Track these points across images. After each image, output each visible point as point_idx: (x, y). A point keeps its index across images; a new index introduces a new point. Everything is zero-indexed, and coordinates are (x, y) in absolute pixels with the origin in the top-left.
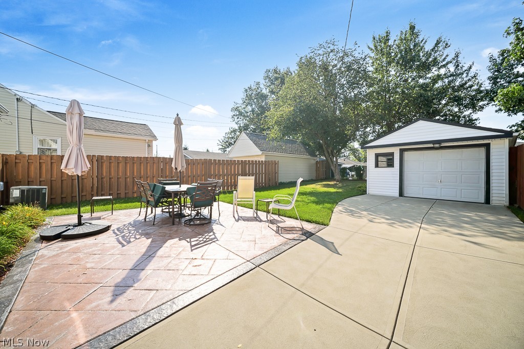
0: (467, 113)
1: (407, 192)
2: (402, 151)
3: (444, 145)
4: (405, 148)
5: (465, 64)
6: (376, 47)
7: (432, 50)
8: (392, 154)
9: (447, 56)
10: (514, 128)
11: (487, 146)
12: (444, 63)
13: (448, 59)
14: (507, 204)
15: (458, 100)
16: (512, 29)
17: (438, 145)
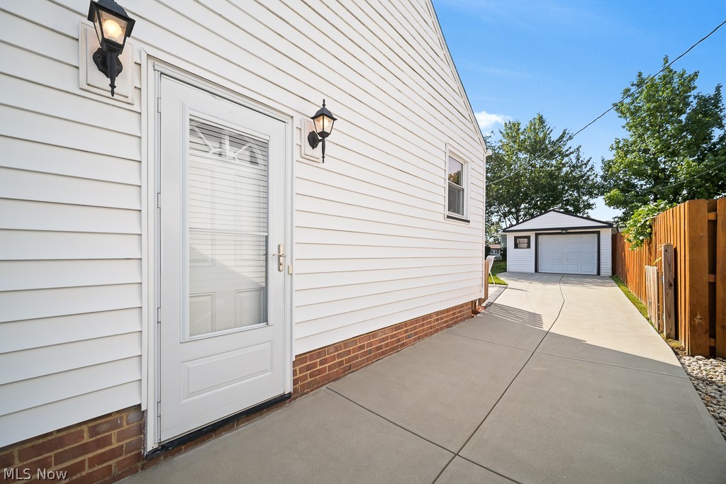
0: (585, 198)
1: (541, 269)
2: (537, 235)
3: (568, 231)
4: (539, 233)
5: (584, 158)
6: (507, 133)
7: (557, 141)
8: (528, 238)
9: (570, 148)
10: (616, 220)
11: (598, 233)
12: (567, 153)
13: (571, 150)
14: (611, 275)
15: (577, 188)
16: (614, 146)
17: (565, 231)
